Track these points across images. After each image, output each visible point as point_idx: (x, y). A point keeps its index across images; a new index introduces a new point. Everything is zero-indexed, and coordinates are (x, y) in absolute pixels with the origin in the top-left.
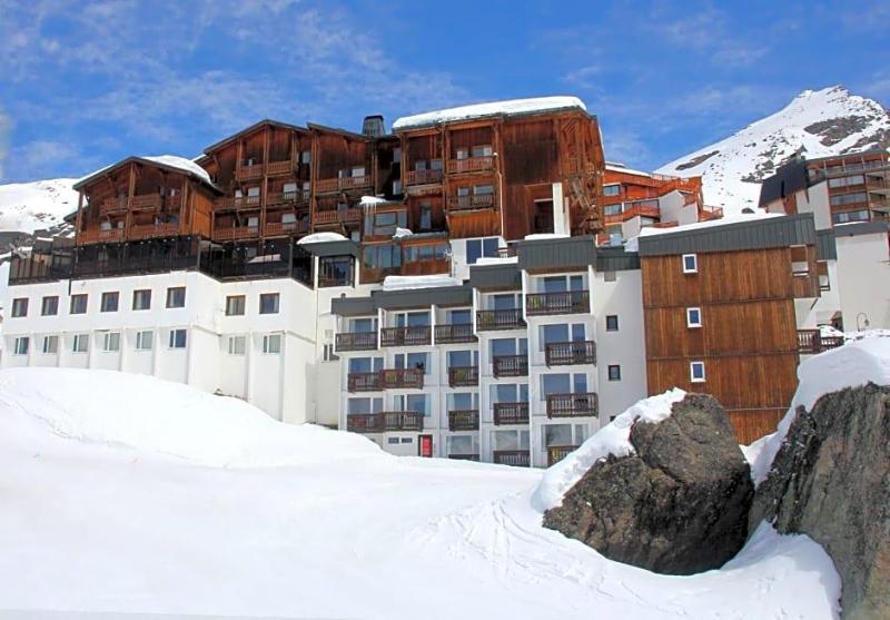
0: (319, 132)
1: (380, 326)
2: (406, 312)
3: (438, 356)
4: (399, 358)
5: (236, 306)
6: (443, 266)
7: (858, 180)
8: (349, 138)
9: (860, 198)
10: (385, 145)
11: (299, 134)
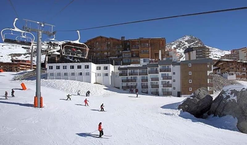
0: (112, 39)
1: (128, 72)
2: (133, 70)
3: (139, 77)
4: (131, 77)
5: (99, 68)
6: (139, 63)
7: (201, 50)
8: (118, 40)
9: (201, 53)
10: (125, 42)
11: (107, 39)
